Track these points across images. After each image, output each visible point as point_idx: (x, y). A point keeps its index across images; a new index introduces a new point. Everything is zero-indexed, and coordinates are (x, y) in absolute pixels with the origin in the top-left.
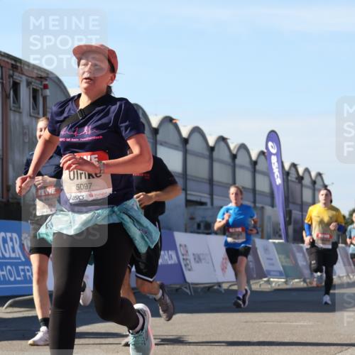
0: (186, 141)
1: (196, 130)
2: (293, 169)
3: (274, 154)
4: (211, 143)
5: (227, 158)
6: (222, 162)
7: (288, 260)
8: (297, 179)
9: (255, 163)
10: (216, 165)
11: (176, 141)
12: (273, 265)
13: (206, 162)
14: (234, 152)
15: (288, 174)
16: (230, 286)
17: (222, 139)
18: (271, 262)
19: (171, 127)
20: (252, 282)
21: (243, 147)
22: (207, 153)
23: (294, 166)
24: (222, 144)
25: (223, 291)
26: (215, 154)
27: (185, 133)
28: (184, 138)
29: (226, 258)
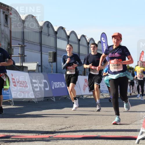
0: (68, 37)
1: (73, 32)
3: (104, 43)
4: (79, 38)
5: (85, 44)
6: (84, 46)
10: (81, 47)
11: (64, 37)
12: (104, 88)
13: (77, 46)
14: (88, 42)
16: (87, 97)
17: (83, 36)
18: (103, 87)
19: (62, 31)
21: (92, 39)
22: (77, 42)
24: (83, 38)
25: (84, 99)
26: (81, 42)
27: (68, 34)
28: (68, 36)
29: (85, 85)
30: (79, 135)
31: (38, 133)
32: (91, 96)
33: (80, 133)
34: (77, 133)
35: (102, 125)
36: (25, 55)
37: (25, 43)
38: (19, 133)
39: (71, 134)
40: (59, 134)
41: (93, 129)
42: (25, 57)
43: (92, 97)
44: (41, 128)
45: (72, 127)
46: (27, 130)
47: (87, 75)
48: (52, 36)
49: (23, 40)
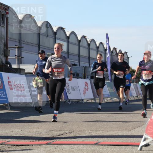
0: (68, 38)
1: (73, 33)
2: (114, 50)
4: (79, 39)
5: (86, 45)
6: (84, 47)
7: (112, 89)
8: (116, 54)
9: (98, 48)
10: (81, 48)
11: (64, 38)
12: (105, 92)
13: (77, 47)
14: (89, 43)
15: (112, 52)
16: (87, 100)
17: (84, 37)
18: (105, 90)
19: (62, 31)
20: (96, 99)
21: (93, 40)
22: (77, 43)
23: (115, 49)
24: (84, 39)
25: (84, 103)
26: (81, 43)
27: (68, 34)
28: (68, 36)
29: (85, 89)
30: (79, 141)
31: (36, 140)
32: (91, 100)
33: (80, 139)
34: (76, 139)
35: (103, 130)
36: (22, 56)
37: (22, 44)
38: (15, 139)
39: (70, 141)
40: (58, 140)
41: (94, 135)
42: (22, 59)
43: (93, 101)
44: (38, 134)
45: (71, 133)
46: (23, 136)
47: (88, 78)
48: (51, 37)
49: (20, 41)
